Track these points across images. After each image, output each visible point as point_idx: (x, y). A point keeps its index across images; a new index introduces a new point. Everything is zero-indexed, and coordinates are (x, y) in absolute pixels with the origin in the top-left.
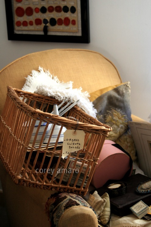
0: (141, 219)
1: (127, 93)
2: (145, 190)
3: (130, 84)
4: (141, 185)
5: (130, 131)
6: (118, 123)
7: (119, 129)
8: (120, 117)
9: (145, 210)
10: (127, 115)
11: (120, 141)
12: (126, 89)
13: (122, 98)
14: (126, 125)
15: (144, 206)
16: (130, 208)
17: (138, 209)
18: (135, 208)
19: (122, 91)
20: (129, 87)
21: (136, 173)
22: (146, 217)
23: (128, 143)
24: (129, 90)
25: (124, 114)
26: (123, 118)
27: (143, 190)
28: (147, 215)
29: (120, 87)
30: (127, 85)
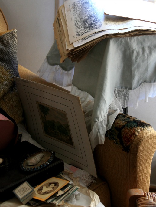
0: (26, 204)
1: (13, 43)
2: (31, 167)
3: (16, 31)
4: (26, 159)
5: (16, 88)
6: (3, 79)
7: (3, 86)
8: (5, 72)
9: (30, 194)
10: (13, 70)
11: (4, 100)
12: (11, 38)
13: (7, 50)
14: (11, 81)
15: (29, 189)
16: (13, 191)
17: (22, 193)
18: (19, 191)
19: (8, 41)
20: (16, 35)
21: (22, 140)
22: (32, 203)
23: (13, 102)
24: (16, 39)
25: (9, 69)
26: (8, 74)
27: (29, 167)
28: (33, 199)
29: (4, 36)
30: (13, 33)
